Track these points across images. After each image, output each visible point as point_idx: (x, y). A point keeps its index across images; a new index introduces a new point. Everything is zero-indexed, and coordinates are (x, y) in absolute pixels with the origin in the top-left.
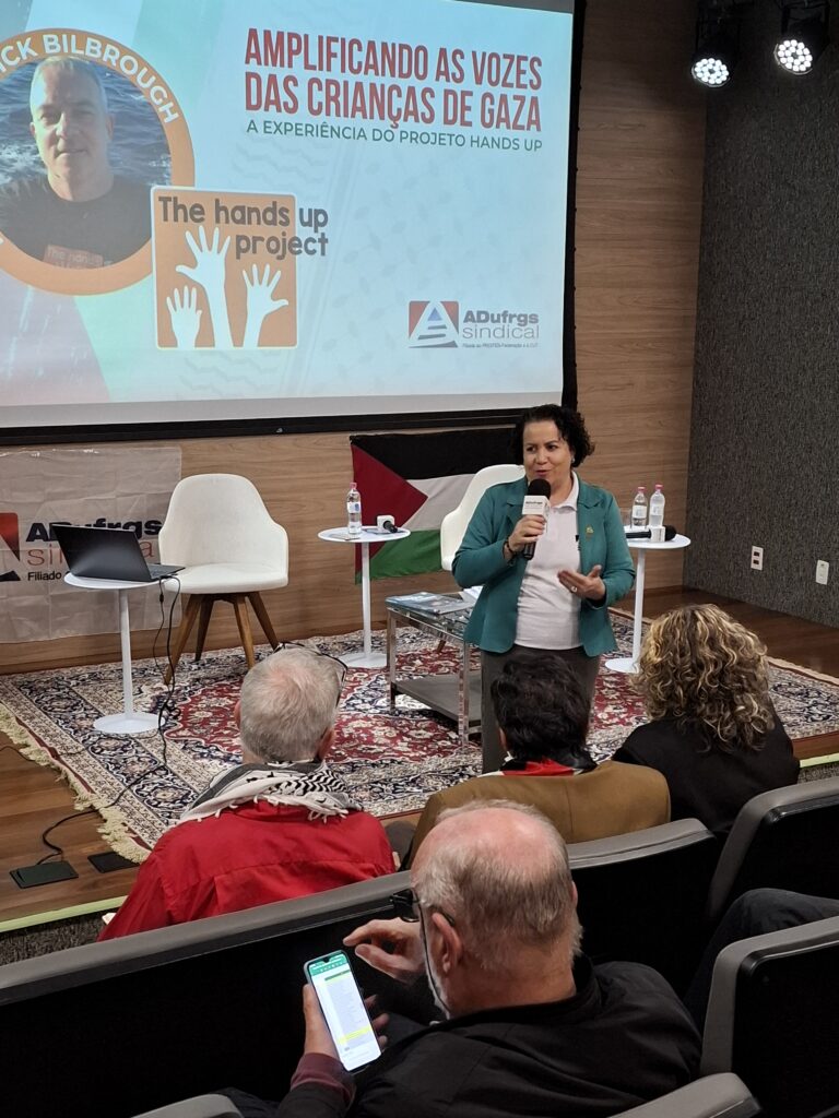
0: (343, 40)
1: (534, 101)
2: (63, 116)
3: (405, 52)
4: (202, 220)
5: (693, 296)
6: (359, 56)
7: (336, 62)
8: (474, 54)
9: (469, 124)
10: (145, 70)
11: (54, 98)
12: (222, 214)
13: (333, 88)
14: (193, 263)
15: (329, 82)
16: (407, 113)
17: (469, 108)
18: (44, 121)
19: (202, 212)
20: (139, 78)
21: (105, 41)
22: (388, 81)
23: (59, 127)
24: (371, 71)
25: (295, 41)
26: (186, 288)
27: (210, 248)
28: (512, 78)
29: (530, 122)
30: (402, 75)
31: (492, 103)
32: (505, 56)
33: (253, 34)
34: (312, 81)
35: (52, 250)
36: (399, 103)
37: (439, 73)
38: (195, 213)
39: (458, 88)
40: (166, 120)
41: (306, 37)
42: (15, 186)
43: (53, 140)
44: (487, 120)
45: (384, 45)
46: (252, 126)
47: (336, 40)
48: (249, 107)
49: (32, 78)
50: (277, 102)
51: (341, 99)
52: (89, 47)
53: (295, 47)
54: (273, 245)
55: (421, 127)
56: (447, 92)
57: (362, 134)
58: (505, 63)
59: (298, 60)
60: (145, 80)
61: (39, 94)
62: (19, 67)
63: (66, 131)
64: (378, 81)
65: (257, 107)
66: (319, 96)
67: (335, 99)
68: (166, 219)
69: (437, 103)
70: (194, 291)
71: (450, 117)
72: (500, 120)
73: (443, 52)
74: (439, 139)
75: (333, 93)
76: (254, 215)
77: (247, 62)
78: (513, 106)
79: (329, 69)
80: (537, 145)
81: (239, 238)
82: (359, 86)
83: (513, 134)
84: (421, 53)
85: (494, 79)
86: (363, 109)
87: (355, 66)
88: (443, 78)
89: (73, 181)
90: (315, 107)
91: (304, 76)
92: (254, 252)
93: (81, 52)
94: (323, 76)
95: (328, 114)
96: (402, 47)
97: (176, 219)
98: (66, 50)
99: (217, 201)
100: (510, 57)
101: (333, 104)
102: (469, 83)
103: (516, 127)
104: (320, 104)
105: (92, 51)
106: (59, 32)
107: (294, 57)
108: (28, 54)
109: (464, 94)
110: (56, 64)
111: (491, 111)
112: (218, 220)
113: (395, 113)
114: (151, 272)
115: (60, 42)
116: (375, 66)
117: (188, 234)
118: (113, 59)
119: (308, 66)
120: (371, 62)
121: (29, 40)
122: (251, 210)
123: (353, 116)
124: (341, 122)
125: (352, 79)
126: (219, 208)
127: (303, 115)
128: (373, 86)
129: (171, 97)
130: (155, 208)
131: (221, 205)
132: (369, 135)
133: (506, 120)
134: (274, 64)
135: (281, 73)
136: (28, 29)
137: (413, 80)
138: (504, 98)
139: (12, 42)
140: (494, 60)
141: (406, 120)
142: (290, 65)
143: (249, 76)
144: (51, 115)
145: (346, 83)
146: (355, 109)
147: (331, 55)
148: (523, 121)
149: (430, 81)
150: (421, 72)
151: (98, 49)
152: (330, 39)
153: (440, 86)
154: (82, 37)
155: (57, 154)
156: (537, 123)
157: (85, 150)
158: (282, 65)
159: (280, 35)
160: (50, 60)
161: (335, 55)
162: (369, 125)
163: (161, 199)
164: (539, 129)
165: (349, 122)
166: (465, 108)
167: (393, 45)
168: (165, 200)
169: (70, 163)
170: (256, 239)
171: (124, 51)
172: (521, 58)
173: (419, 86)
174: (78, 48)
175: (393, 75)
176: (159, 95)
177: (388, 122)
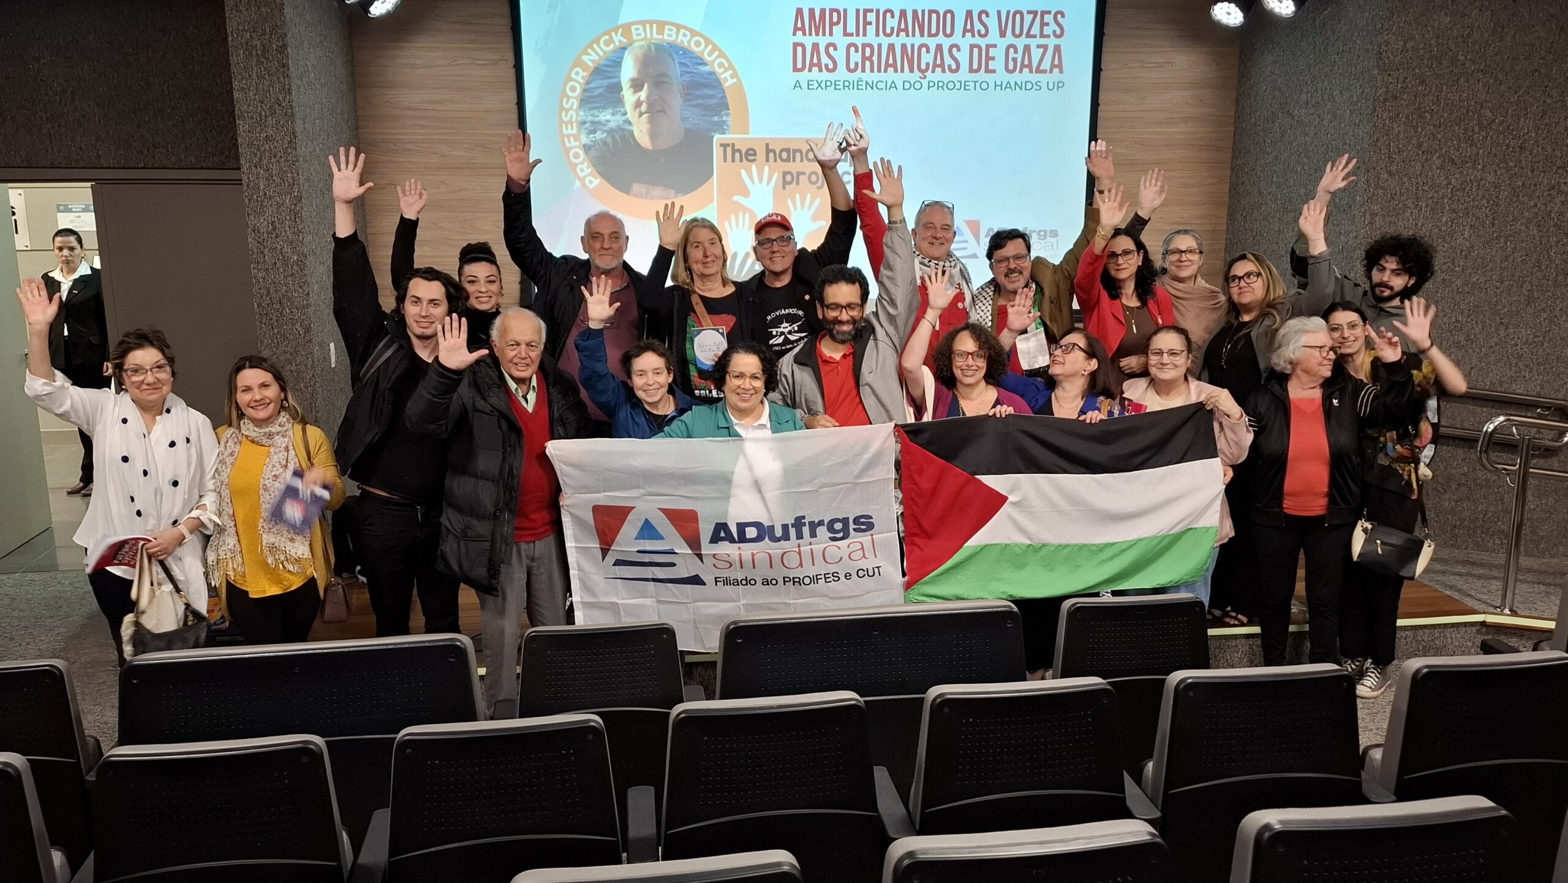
0: (878, 11)
1: (1057, 49)
2: (646, 86)
3: (934, 16)
4: (755, 160)
5: (1224, 212)
6: (892, 23)
7: (871, 29)
8: (999, 13)
9: (994, 71)
10: (710, 47)
11: (639, 72)
12: (771, 155)
13: (868, 50)
14: (746, 193)
15: (864, 46)
16: (935, 66)
17: (993, 59)
18: (631, 91)
19: (755, 154)
20: (706, 54)
21: (679, 27)
22: (918, 40)
23: (643, 95)
24: (903, 34)
25: (835, 15)
26: (741, 214)
27: (761, 181)
28: (1036, 30)
29: (1053, 66)
30: (930, 35)
31: (1016, 52)
32: (1029, 12)
33: (799, 12)
34: (849, 46)
35: (636, 187)
36: (927, 58)
37: (965, 31)
38: (749, 155)
39: (982, 42)
40: (727, 84)
41: (845, 11)
42: (609, 140)
43: (638, 104)
44: (1011, 67)
45: (915, 12)
46: (797, 85)
47: (871, 11)
48: (795, 69)
49: (622, 59)
50: (819, 65)
51: (875, 58)
52: (666, 32)
53: (835, 19)
54: (814, 178)
55: (948, 76)
56: (972, 47)
57: (894, 85)
58: (1028, 18)
59: (838, 30)
60: (710, 54)
61: (628, 70)
62: (614, 52)
63: (648, 97)
64: (908, 42)
65: (802, 69)
66: (856, 57)
67: (870, 59)
68: (725, 161)
69: (963, 57)
70: (747, 215)
71: (975, 66)
72: (1023, 66)
73: (969, 14)
74: (964, 86)
75: (868, 53)
76: (798, 155)
77: (794, 34)
78: (1036, 54)
79: (865, 35)
80: (1060, 85)
81: (785, 174)
82: (891, 47)
83: (1035, 77)
84: (949, 16)
85: (1017, 32)
86: (894, 66)
87: (888, 31)
88: (968, 35)
89: (653, 135)
90: (852, 66)
91: (842, 42)
92: (798, 183)
93: (661, 37)
94: (859, 41)
95: (863, 71)
96: (931, 12)
97: (733, 160)
98: (649, 36)
99: (767, 145)
100: (1035, 13)
101: (868, 63)
102: (994, 36)
103: (1038, 71)
104: (857, 64)
105: (669, 36)
106: (643, 23)
107: (834, 27)
108: (620, 41)
109: (988, 46)
110: (641, 47)
111: (1015, 60)
112: (767, 161)
113: (923, 67)
114: (712, 201)
115: (645, 30)
116: (906, 30)
117: (743, 172)
118: (685, 40)
119: (846, 34)
120: (903, 26)
121: (620, 30)
122: (795, 151)
123: (886, 71)
124: (875, 77)
125: (885, 41)
126: (768, 151)
127: (842, 73)
128: (904, 46)
129: (731, 67)
130: (717, 152)
131: (770, 148)
132: (900, 86)
133: (1030, 66)
134: (817, 34)
135: (823, 41)
136: (621, 21)
137: (941, 39)
138: (1027, 48)
139: (608, 33)
140: (1018, 17)
141: (933, 71)
142: (831, 34)
143: (795, 45)
144: (637, 85)
145: (880, 46)
146: (887, 65)
147: (867, 23)
148: (1047, 65)
149: (957, 38)
150: (948, 31)
151: (673, 33)
152: (866, 11)
153: (965, 42)
154: (661, 25)
155: (641, 114)
156: (1060, 67)
157: (663, 111)
158: (824, 34)
159: (823, 11)
160: (636, 44)
161: (870, 23)
162: (899, 78)
163: (721, 145)
164: (1061, 71)
165: (882, 76)
166: (989, 59)
167: (923, 11)
168: (724, 146)
169: (651, 121)
170: (799, 174)
171: (694, 33)
172: (1044, 13)
173: (946, 43)
174: (658, 33)
175: (922, 35)
176: (721, 65)
177: (917, 74)
